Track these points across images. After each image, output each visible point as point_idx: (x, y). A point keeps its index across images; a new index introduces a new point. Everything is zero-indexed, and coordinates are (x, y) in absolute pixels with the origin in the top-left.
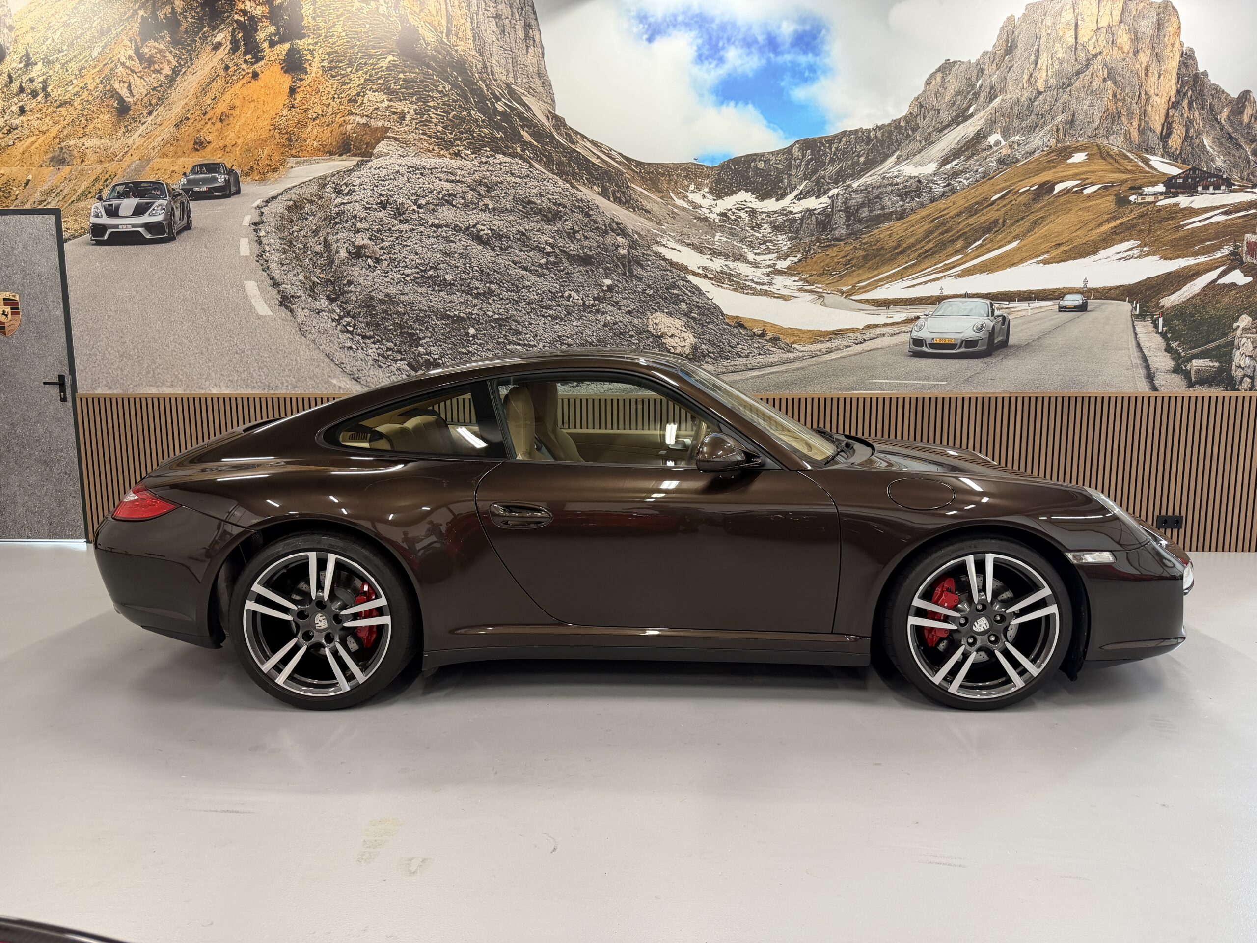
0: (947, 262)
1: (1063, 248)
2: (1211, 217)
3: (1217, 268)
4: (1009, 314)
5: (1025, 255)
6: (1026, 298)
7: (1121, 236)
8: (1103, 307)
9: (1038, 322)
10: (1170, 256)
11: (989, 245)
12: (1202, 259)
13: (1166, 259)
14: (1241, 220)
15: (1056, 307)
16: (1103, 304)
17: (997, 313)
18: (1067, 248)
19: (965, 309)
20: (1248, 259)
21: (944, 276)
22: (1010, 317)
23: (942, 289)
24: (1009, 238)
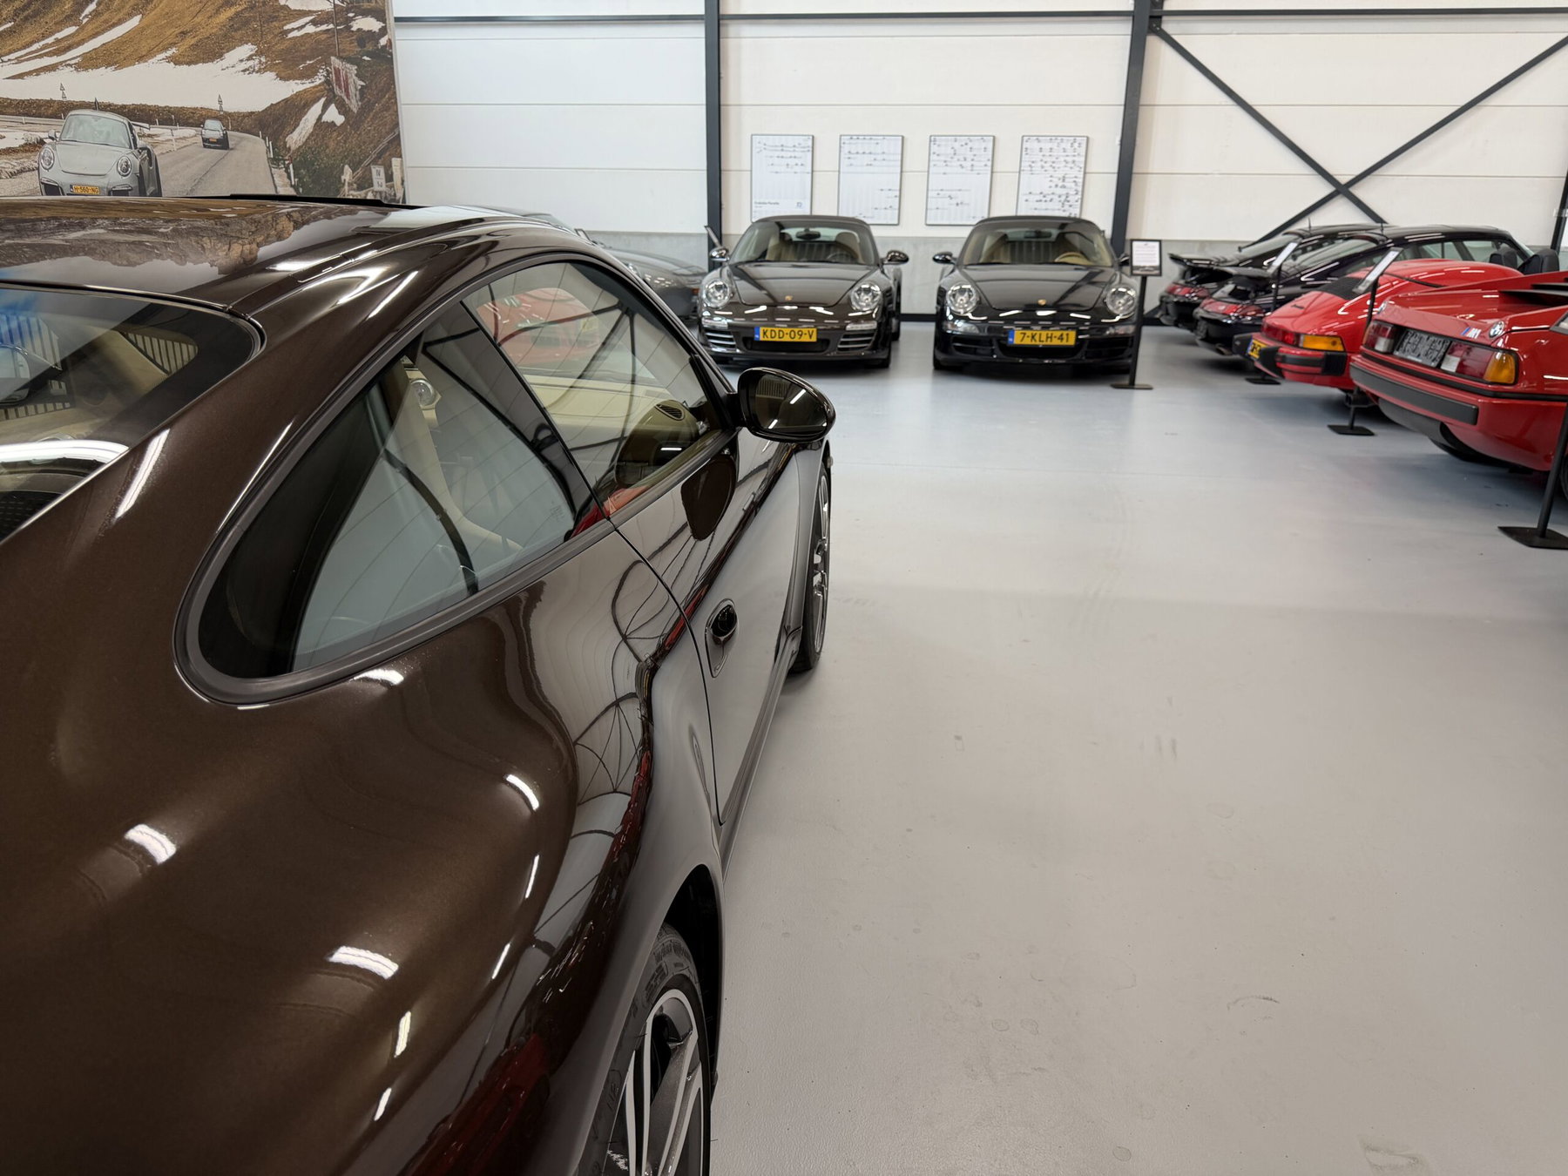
0: (59, 35)
1: (190, 41)
2: (303, 27)
3: (319, 99)
4: (154, 147)
5: (152, 43)
6: (166, 120)
7: (238, 35)
8: (244, 143)
9: (186, 163)
10: (283, 74)
11: (106, 16)
12: (307, 85)
13: (283, 78)
14: (325, 36)
15: (200, 139)
16: (242, 138)
17: (140, 143)
18: (193, 41)
19: (101, 133)
20: (337, 91)
21: (61, 63)
22: (156, 152)
23: (62, 89)
24: (128, 8)
